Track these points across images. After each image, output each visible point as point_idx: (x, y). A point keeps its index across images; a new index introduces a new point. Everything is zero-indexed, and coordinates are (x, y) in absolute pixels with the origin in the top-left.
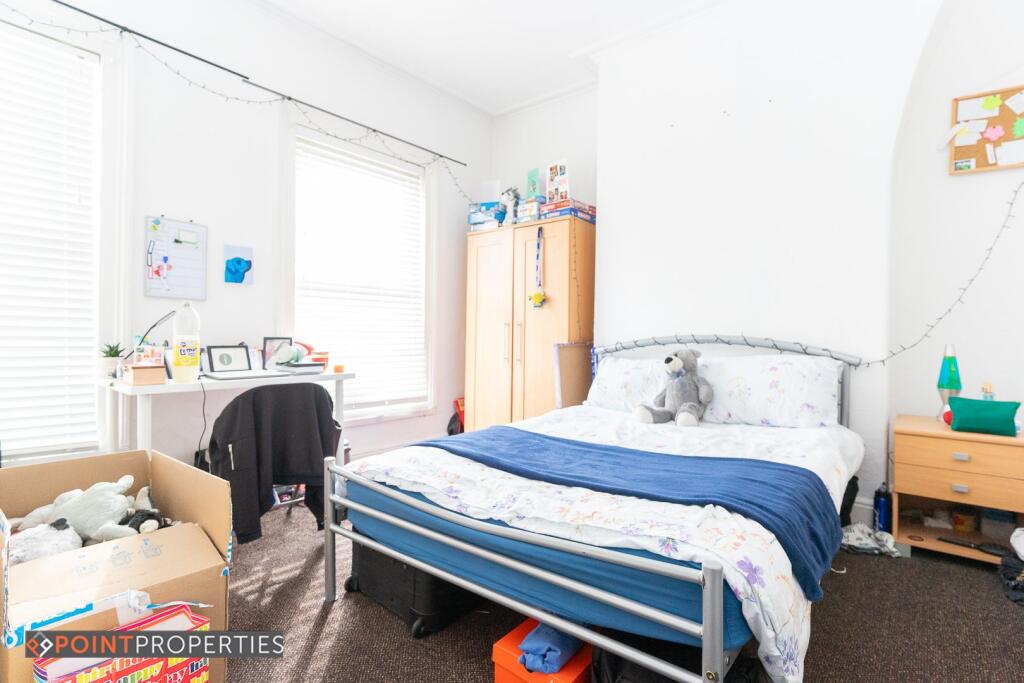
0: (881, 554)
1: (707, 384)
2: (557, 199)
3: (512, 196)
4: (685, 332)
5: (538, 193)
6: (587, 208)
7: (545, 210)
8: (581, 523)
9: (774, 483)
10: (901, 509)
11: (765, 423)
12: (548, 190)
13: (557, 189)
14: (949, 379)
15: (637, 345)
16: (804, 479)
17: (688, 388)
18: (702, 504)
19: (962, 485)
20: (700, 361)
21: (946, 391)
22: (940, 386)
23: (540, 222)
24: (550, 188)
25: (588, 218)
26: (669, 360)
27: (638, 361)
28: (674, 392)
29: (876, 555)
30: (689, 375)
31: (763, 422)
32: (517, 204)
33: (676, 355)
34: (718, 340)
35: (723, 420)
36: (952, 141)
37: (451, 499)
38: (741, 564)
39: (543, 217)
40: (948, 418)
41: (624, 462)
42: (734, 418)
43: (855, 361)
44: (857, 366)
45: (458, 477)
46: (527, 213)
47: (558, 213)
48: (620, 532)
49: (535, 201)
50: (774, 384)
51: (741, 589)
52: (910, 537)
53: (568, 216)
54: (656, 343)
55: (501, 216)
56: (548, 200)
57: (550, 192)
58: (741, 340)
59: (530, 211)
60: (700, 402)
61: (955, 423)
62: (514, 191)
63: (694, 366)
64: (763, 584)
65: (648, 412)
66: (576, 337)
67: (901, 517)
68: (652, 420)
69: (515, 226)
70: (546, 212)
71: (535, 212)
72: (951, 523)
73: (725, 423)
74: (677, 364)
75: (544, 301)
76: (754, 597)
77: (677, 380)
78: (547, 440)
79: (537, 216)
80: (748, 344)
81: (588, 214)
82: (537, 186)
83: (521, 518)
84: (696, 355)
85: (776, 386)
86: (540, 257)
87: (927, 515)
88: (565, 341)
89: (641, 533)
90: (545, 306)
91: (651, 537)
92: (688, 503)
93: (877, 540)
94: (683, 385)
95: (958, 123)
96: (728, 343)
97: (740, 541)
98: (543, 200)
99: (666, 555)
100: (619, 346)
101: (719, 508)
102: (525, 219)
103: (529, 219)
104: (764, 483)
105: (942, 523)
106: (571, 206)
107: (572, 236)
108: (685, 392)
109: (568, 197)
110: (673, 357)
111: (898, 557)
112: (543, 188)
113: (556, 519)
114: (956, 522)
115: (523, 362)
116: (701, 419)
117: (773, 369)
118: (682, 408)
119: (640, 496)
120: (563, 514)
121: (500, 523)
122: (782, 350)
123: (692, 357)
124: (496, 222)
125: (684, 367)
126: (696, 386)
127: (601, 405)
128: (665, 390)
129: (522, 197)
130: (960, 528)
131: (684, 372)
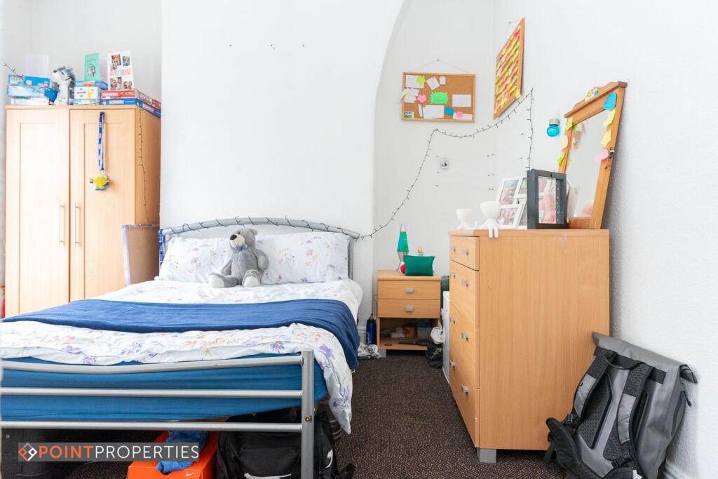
0: (372, 358)
1: (264, 255)
2: (120, 88)
3: (66, 76)
4: (243, 215)
5: (98, 77)
6: (151, 101)
7: (107, 96)
8: (208, 347)
9: (325, 309)
10: (381, 331)
11: (305, 281)
12: (109, 77)
13: (120, 78)
14: (403, 247)
15: (203, 226)
16: (340, 306)
17: (249, 259)
18: (288, 325)
19: (410, 308)
20: (257, 238)
21: (402, 253)
22: (399, 250)
23: (101, 107)
24: (111, 76)
25: (152, 110)
26: (233, 237)
27: (205, 240)
28: (239, 263)
29: (368, 359)
30: (250, 249)
31: (303, 280)
32: (72, 85)
33: (239, 233)
34: (269, 222)
35: (275, 281)
36: (403, 99)
37: (74, 355)
38: (321, 348)
39: (104, 103)
40: (403, 269)
41: (218, 312)
42: (283, 280)
43: (356, 235)
44: (357, 238)
45: (73, 338)
46: (86, 96)
47: (122, 102)
48: (242, 346)
49: (96, 86)
50: (310, 253)
51: (323, 362)
52: (385, 345)
53: (134, 106)
54: (220, 224)
55: (52, 95)
56: (109, 86)
57: (112, 80)
58: (286, 222)
59: (90, 94)
60: (259, 269)
61: (406, 272)
62: (68, 71)
63: (253, 241)
64: (333, 357)
65: (220, 279)
66: (142, 219)
67: (381, 335)
68: (223, 284)
69: (71, 107)
70: (108, 98)
71: (95, 96)
72: (403, 333)
73: (277, 284)
74: (240, 240)
75: (108, 184)
76: (331, 365)
77: (240, 253)
78: (140, 306)
79: (98, 101)
80: (290, 225)
81: (151, 106)
82: (97, 70)
83: (152, 355)
84: (254, 233)
85: (311, 254)
86: (103, 141)
87: (392, 332)
88: (133, 223)
89: (256, 344)
90: (109, 190)
91: (264, 344)
92: (277, 326)
93: (369, 350)
94: (246, 257)
95: (406, 88)
96: (276, 224)
97: (318, 337)
98: (104, 86)
99: (277, 353)
100: (186, 227)
101: (299, 324)
102: (83, 102)
103: (88, 102)
104: (320, 310)
105: (399, 334)
106: (136, 97)
107: (138, 125)
108: (247, 261)
109: (133, 87)
110: (237, 235)
111: (380, 358)
112: (104, 74)
113: (188, 348)
114: (406, 332)
115: (83, 244)
116: (260, 281)
117: (309, 242)
118: (246, 274)
119: (242, 328)
120: (191, 345)
121: (134, 363)
122: (313, 229)
123: (251, 235)
124: (46, 100)
125: (246, 242)
126: (256, 257)
127: (173, 279)
128: (230, 261)
129: (77, 78)
130: (408, 335)
131: (246, 246)
